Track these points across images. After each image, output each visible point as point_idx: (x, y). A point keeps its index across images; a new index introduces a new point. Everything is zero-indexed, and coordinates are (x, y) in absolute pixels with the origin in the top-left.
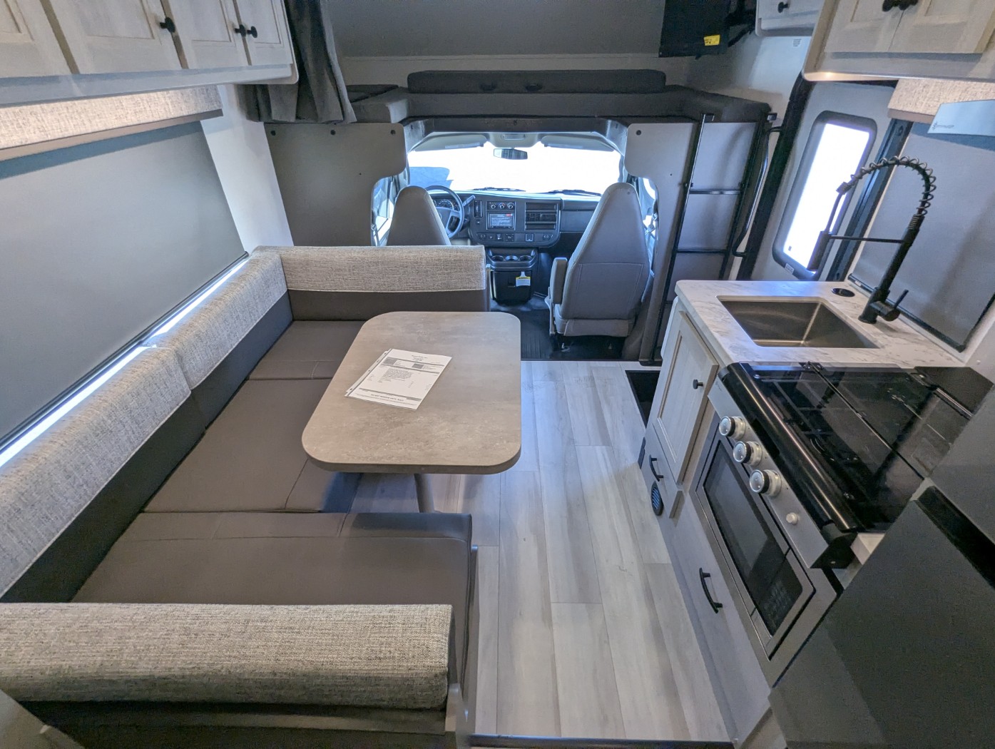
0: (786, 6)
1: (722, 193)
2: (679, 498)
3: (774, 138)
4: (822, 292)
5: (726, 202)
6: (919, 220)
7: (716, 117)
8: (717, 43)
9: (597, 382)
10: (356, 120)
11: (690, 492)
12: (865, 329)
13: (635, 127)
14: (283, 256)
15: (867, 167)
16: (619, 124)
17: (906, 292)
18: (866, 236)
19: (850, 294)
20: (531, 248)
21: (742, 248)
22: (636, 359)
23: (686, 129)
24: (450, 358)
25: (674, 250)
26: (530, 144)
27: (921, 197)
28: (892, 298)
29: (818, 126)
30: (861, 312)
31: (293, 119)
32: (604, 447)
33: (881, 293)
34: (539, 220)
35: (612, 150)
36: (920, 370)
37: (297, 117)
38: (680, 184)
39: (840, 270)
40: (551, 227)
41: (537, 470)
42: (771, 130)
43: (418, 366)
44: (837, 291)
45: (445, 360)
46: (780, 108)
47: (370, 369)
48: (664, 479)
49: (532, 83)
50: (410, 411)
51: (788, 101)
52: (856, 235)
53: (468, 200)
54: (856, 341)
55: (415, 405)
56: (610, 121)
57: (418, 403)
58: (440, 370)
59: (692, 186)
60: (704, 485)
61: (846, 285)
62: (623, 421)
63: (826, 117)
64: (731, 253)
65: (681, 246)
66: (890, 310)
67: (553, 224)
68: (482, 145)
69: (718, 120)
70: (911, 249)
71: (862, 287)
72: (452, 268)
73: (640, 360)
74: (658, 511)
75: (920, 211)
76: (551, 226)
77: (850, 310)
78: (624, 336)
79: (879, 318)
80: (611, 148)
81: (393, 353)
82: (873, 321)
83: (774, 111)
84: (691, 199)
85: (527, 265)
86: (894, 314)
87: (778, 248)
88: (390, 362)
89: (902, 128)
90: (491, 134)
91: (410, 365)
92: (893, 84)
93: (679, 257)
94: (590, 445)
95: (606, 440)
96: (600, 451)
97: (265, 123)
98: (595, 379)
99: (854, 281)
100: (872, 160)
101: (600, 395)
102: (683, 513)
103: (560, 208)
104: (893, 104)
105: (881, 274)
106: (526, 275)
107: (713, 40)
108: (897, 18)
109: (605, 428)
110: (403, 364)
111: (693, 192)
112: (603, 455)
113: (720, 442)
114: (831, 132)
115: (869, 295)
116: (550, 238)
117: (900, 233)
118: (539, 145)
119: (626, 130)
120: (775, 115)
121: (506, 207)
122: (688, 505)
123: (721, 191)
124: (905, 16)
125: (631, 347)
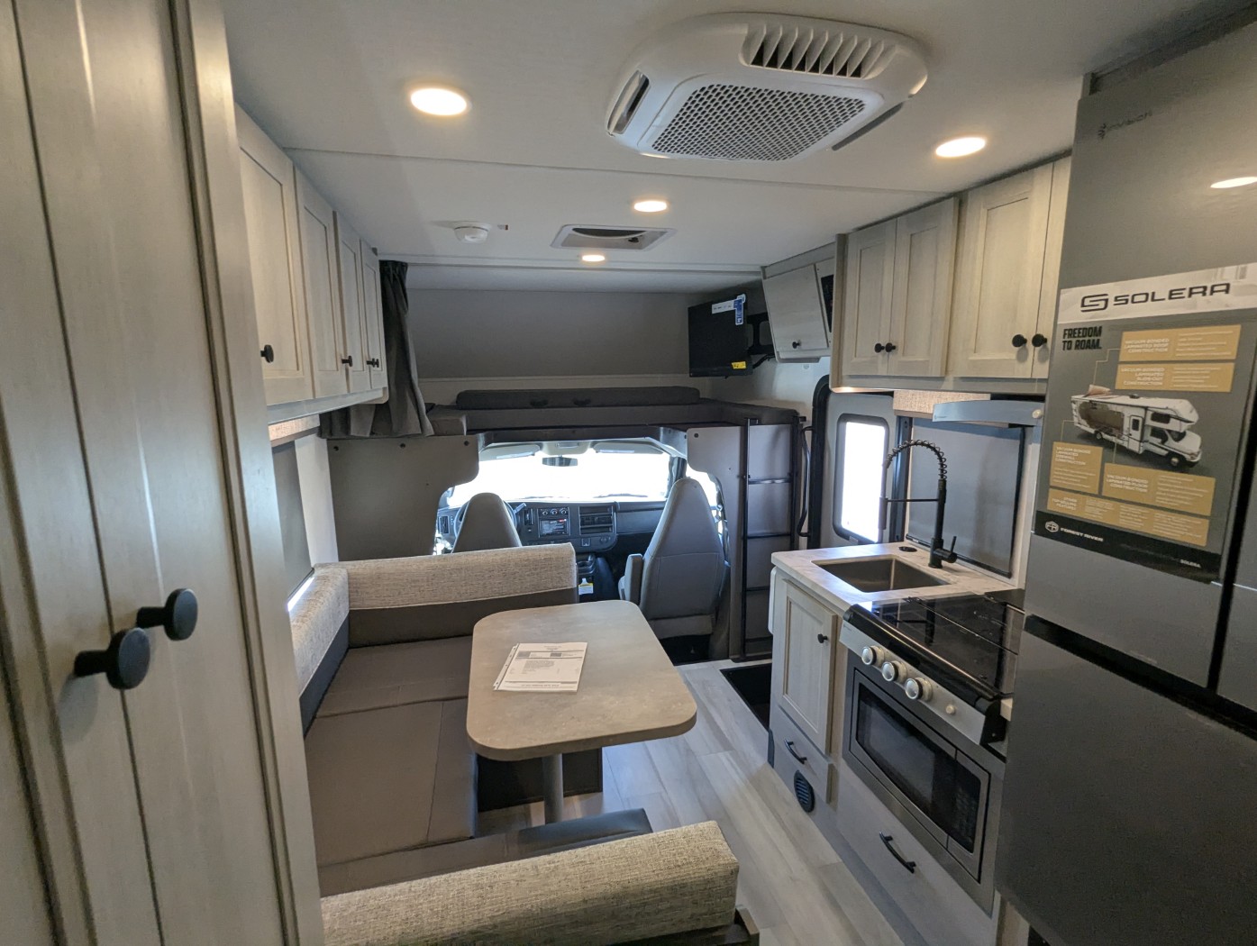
0: (798, 344)
1: (773, 482)
2: (832, 773)
3: (808, 434)
4: (893, 551)
5: (780, 488)
6: (943, 483)
7: (757, 421)
8: (744, 367)
9: (694, 685)
10: (433, 433)
11: (844, 757)
12: (936, 573)
13: (692, 431)
14: (350, 571)
15: (891, 453)
16: (672, 430)
17: (955, 538)
18: (909, 498)
19: (913, 550)
20: (588, 553)
21: (805, 529)
22: (727, 657)
23: (735, 431)
24: (586, 644)
25: (744, 537)
26: (582, 451)
27: (939, 466)
28: (947, 546)
29: (842, 424)
30: (928, 561)
31: (368, 435)
32: (727, 753)
33: (938, 542)
34: (594, 523)
35: (661, 453)
36: (989, 594)
37: (372, 433)
38: (738, 476)
39: (898, 533)
40: (607, 529)
41: (663, 790)
42: (803, 431)
43: (556, 655)
44: (902, 549)
45: (583, 646)
46: (807, 411)
47: (507, 663)
48: (809, 760)
49: (581, 399)
50: (571, 693)
51: (812, 407)
52: (901, 498)
53: (518, 509)
54: (932, 582)
55: (574, 688)
56: (662, 428)
57: (577, 685)
58: (583, 655)
59: (749, 477)
60: (857, 739)
61: (906, 543)
62: (737, 723)
63: (846, 417)
64: (796, 534)
65: (750, 532)
66: (949, 554)
67: (608, 527)
68: (533, 455)
69: (760, 424)
70: (946, 505)
71: (920, 543)
72: (542, 568)
73: (731, 657)
74: (810, 806)
75: (942, 476)
76: (605, 529)
77: (920, 559)
78: (709, 633)
79: (944, 563)
80: (659, 451)
81: (523, 647)
82: (940, 566)
83: (802, 414)
84: (750, 488)
85: (589, 571)
86: (953, 558)
87: (837, 524)
88: (523, 655)
89: (906, 423)
90: (545, 443)
91: (548, 655)
92: (891, 394)
93: (749, 542)
94: (711, 753)
95: (726, 744)
96: (724, 757)
97: (328, 440)
98: (692, 683)
99: (911, 540)
100: (893, 446)
101: (704, 699)
102: (842, 788)
103: (615, 510)
104: (896, 407)
105: (932, 530)
106: (588, 581)
107: (741, 365)
108: (886, 356)
109: (721, 732)
110: (538, 655)
111: (750, 483)
112: (729, 760)
113: (861, 685)
114: (852, 428)
115: (929, 549)
116: (607, 541)
117: (935, 495)
118: (590, 451)
119: (682, 434)
120: (804, 419)
121: (559, 513)
122: (846, 774)
123: (773, 479)
124: (891, 356)
125: (718, 645)
